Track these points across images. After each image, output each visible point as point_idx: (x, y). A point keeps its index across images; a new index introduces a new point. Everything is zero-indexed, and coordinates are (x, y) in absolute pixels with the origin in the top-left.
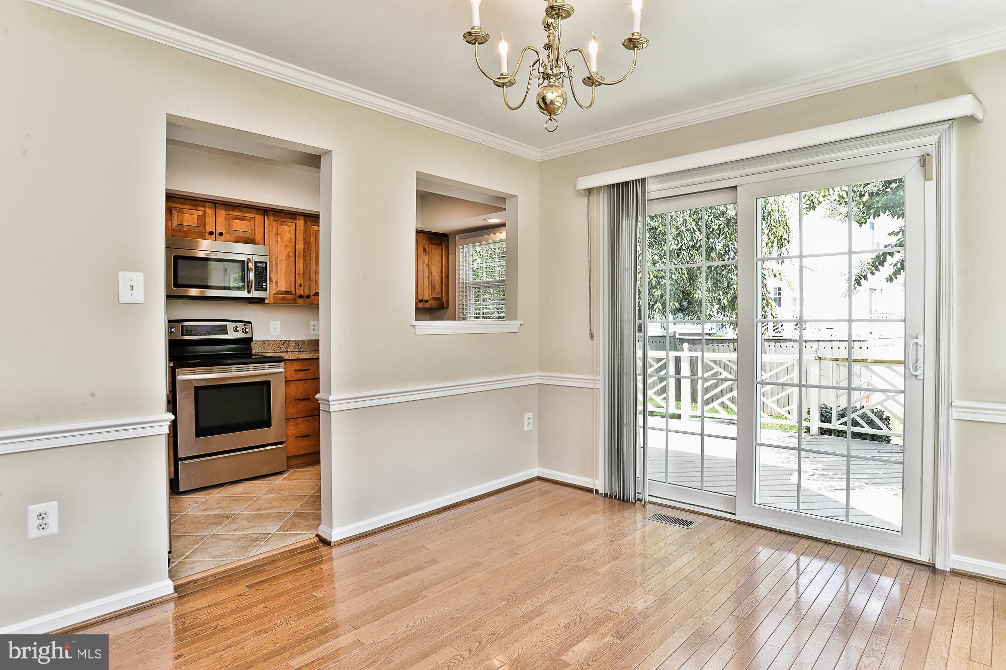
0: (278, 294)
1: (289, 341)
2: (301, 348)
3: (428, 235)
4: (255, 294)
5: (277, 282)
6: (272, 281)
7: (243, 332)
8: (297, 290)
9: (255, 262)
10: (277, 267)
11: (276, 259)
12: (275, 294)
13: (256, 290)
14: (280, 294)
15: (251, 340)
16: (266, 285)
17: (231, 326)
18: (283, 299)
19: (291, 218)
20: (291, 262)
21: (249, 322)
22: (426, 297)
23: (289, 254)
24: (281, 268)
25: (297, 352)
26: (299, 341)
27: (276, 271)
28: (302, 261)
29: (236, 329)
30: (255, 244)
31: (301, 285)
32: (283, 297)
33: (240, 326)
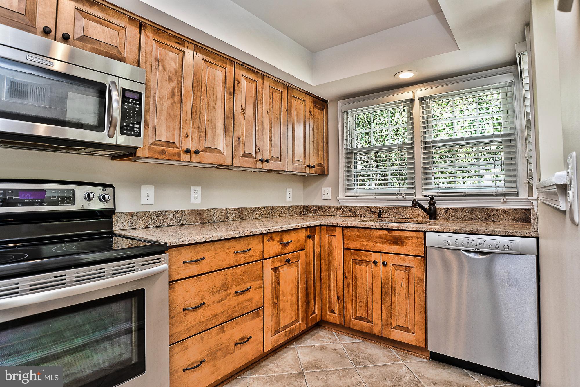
0: (155, 145)
1: (166, 212)
2: (180, 221)
3: (313, 98)
4: (121, 140)
5: (154, 128)
6: (148, 126)
7: (100, 200)
8: (182, 142)
9: (124, 90)
10: (155, 106)
11: (155, 94)
12: (151, 145)
13: (122, 133)
14: (159, 145)
15: (112, 212)
16: (140, 128)
17: (80, 192)
18: (163, 152)
19: (177, 43)
20: (174, 102)
21: (111, 186)
22: (312, 163)
23: (173, 89)
24: (162, 108)
25: (175, 226)
26: (178, 212)
27: (155, 112)
28: (190, 103)
29: (89, 196)
30: (125, 62)
31: (187, 136)
32: (163, 150)
33: (97, 191)
